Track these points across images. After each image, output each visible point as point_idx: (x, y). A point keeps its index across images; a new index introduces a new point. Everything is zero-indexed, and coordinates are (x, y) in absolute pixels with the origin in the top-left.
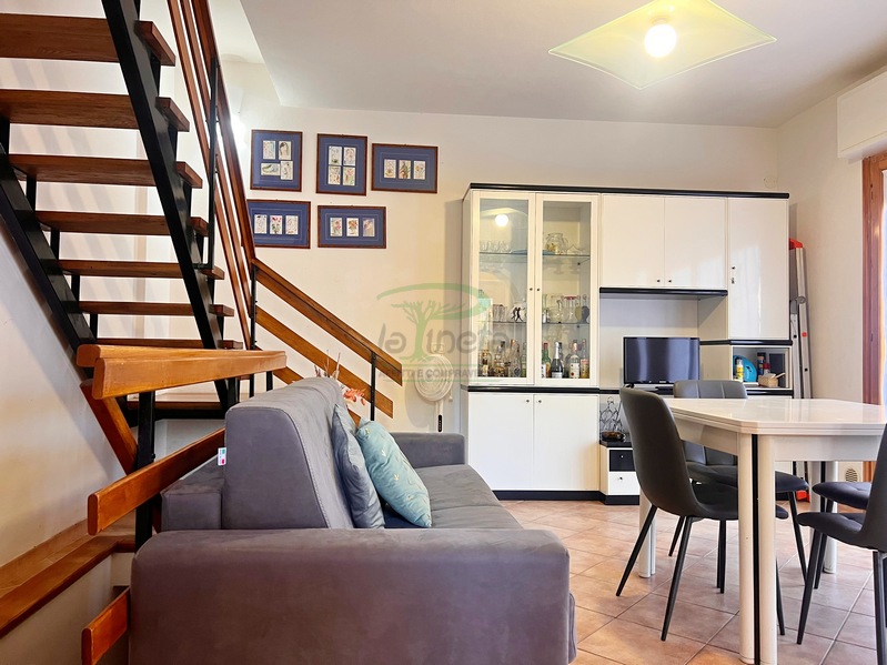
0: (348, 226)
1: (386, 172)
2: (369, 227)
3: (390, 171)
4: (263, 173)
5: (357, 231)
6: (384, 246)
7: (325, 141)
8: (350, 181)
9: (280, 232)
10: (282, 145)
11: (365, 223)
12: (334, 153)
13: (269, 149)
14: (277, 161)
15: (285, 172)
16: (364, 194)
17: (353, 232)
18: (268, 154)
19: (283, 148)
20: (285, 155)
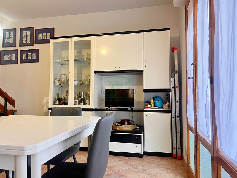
0: (28, 56)
1: (39, 38)
2: (34, 56)
3: (40, 37)
4: (6, 42)
5: (31, 57)
6: (38, 62)
7: (22, 30)
8: (29, 42)
9: (10, 60)
10: (11, 33)
11: (33, 54)
12: (25, 33)
13: (7, 33)
14: (9, 38)
15: (11, 41)
16: (33, 45)
17: (29, 58)
18: (7, 36)
19: (11, 34)
20: (12, 36)
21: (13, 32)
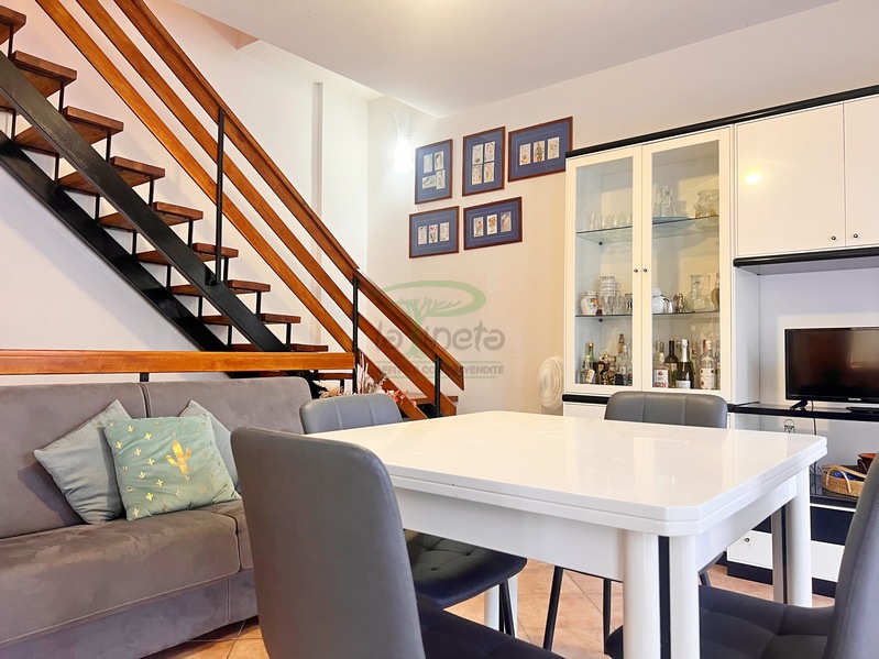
0: (488, 224)
1: (521, 159)
2: (506, 222)
3: (525, 158)
4: (424, 187)
5: (496, 227)
6: (520, 240)
7: (470, 141)
8: (490, 178)
9: (436, 241)
10: (437, 156)
11: (503, 217)
13: (428, 159)
14: (434, 173)
15: (439, 182)
16: (502, 188)
17: (493, 230)
18: (427, 169)
19: (438, 159)
20: (440, 166)
21: (442, 153)
